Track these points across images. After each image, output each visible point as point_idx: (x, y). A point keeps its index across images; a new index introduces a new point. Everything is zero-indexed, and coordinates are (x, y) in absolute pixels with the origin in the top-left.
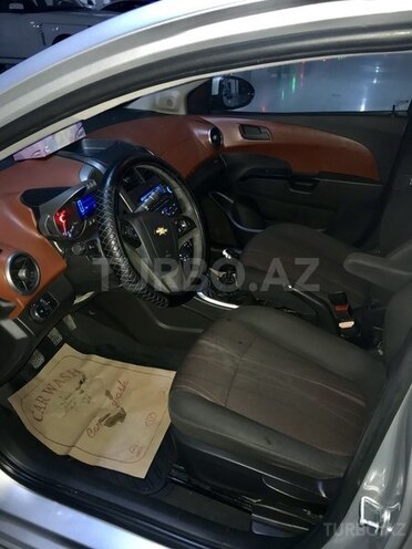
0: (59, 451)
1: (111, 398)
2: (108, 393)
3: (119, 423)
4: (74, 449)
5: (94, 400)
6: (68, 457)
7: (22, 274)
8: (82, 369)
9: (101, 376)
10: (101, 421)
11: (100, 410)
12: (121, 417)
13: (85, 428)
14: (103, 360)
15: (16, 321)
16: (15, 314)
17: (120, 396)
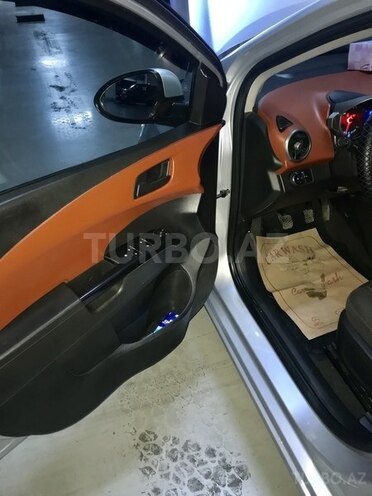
0: (269, 288)
1: (323, 280)
2: (323, 276)
3: (317, 298)
4: (277, 293)
5: (310, 274)
6: (271, 294)
7: (297, 146)
8: (316, 251)
9: (326, 263)
10: (306, 289)
11: (310, 283)
12: (322, 296)
13: (293, 286)
14: (334, 253)
15: (278, 177)
16: (280, 171)
17: (329, 283)
